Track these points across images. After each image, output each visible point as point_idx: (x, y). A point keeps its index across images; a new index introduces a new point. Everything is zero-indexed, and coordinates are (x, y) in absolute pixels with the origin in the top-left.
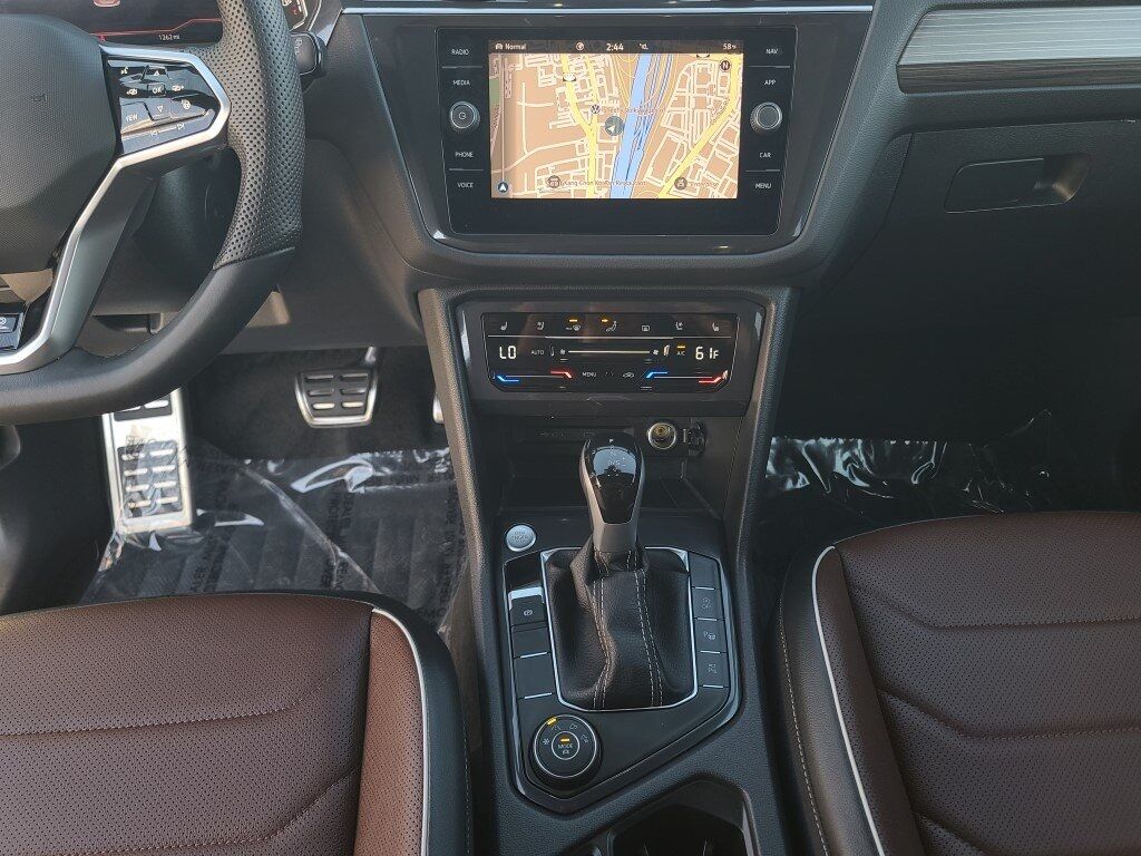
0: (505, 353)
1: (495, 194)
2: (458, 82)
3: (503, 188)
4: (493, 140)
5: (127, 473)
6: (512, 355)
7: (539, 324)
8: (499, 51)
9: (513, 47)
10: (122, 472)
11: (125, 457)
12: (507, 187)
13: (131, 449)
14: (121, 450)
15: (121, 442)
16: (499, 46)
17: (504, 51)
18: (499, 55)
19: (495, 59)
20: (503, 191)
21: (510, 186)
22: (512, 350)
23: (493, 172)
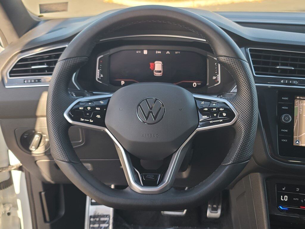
0: (283, 198)
1: (295, 144)
2: (284, 108)
3: (297, 142)
4: (295, 127)
5: (91, 226)
6: (286, 199)
7: (297, 189)
8: (298, 99)
9: (303, 98)
10: (90, 225)
11: (92, 219)
12: (299, 142)
13: (95, 217)
14: (91, 217)
15: (92, 214)
16: (298, 97)
17: (300, 99)
18: (298, 100)
19: (297, 102)
20: (297, 143)
21: (300, 142)
22: (286, 197)
23: (294, 137)
